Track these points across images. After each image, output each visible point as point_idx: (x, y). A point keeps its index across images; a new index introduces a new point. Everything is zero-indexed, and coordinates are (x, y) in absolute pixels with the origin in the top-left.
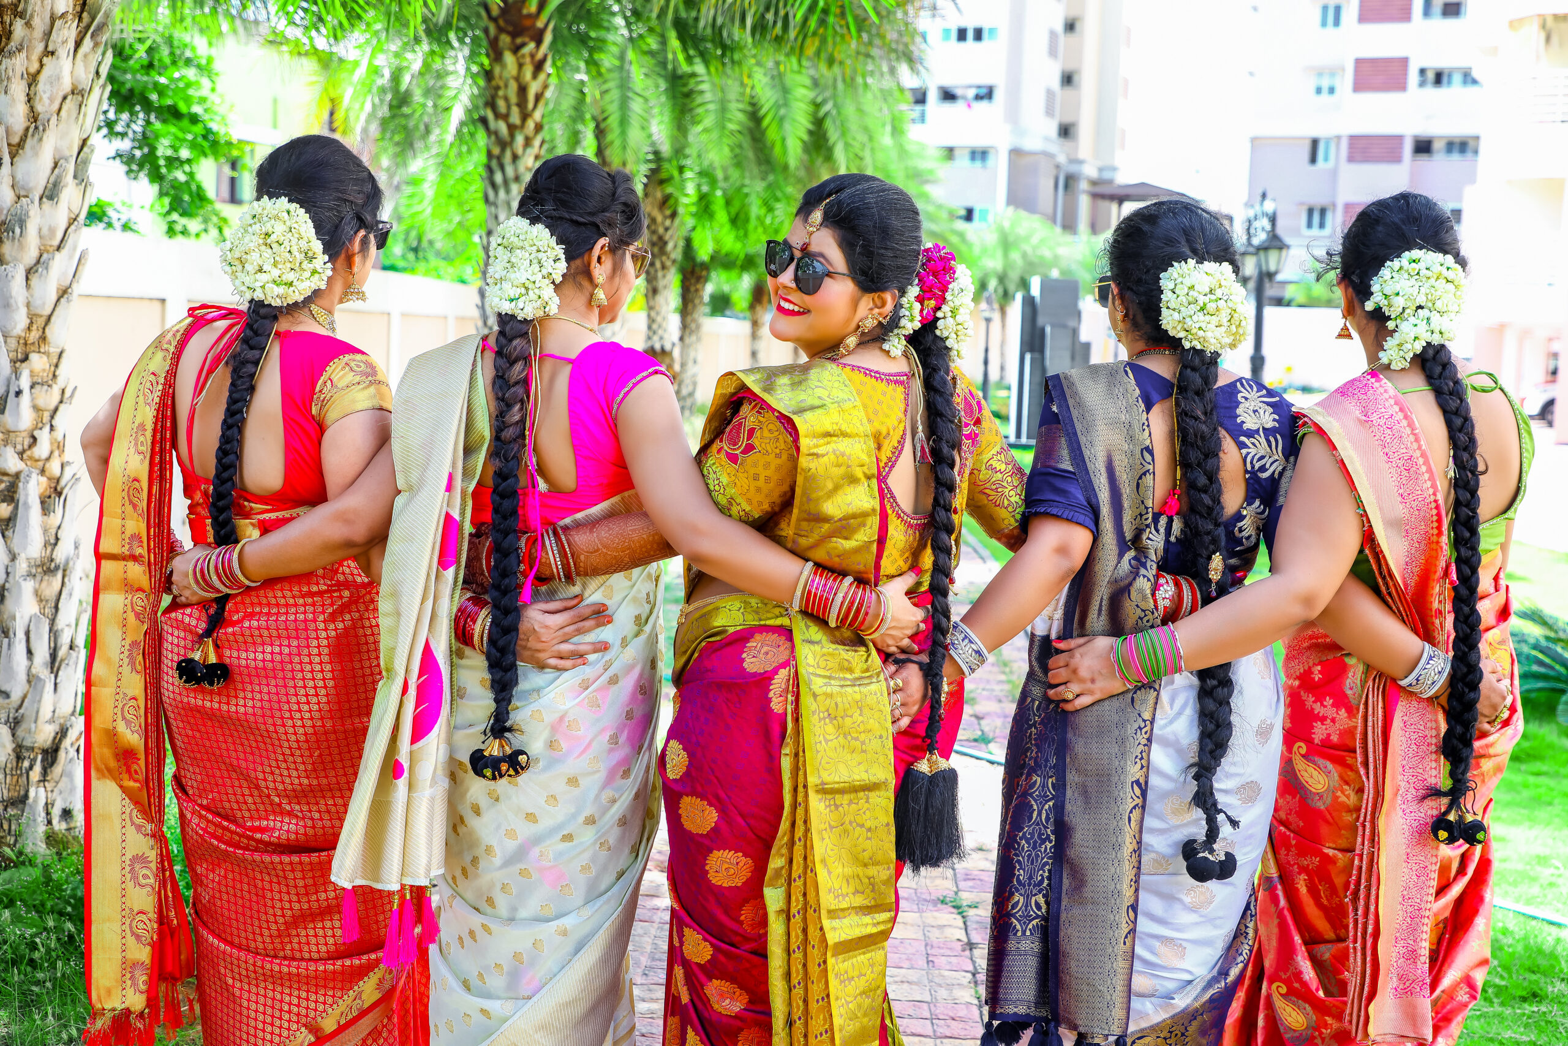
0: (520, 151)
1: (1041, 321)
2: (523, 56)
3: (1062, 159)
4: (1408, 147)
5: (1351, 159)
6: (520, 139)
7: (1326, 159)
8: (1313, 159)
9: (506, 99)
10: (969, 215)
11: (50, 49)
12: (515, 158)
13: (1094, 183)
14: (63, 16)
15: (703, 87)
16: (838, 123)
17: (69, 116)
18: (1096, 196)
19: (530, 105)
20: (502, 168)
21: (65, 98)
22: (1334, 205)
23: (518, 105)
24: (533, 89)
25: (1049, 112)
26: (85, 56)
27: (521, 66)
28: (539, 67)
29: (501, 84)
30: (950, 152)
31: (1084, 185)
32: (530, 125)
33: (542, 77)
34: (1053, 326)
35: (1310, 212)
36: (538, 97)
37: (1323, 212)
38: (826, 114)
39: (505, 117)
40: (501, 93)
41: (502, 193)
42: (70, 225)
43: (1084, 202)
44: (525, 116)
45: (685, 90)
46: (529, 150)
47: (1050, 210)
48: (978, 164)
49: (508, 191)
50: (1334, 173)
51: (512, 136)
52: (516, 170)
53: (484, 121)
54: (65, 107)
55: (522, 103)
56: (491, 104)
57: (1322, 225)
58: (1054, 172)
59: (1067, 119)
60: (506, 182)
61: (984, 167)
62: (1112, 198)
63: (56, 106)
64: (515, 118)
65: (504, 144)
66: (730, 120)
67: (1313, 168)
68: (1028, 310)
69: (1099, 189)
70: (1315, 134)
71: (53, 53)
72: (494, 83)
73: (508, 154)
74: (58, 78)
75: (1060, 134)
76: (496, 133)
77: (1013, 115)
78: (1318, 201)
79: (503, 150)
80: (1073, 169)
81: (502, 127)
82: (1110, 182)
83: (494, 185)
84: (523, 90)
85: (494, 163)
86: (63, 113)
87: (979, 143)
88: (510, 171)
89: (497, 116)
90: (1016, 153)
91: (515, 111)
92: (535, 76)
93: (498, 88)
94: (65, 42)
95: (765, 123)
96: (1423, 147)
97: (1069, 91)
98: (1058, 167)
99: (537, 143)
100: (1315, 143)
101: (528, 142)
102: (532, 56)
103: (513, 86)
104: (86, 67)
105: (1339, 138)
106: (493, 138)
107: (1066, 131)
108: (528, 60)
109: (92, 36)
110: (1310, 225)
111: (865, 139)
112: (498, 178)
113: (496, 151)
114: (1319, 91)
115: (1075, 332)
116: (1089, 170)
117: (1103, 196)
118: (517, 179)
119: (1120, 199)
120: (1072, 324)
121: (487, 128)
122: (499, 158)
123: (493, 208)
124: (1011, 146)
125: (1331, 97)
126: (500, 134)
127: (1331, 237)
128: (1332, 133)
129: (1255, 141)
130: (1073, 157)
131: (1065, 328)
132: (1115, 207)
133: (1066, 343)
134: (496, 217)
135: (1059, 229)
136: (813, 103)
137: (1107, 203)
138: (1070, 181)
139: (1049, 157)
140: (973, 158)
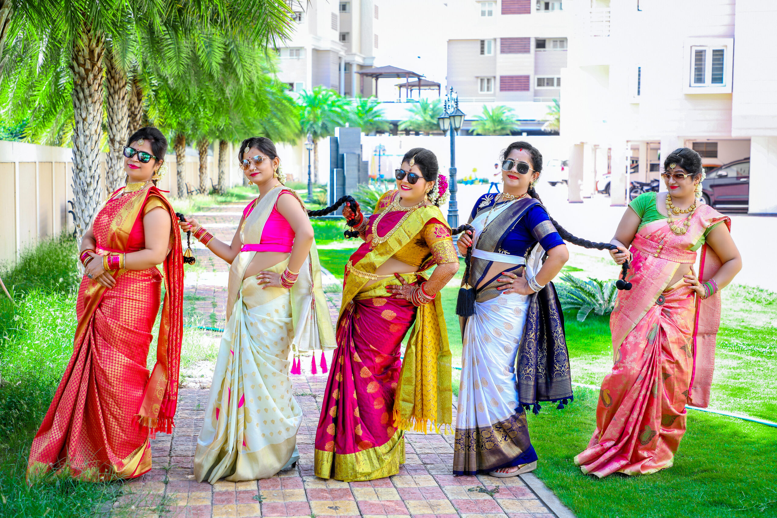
0: (91, 82)
1: (341, 151)
3: (342, 53)
4: (533, 44)
5: (502, 52)
6: (91, 76)
7: (489, 52)
8: (482, 52)
9: (84, 57)
10: (291, 87)
12: (89, 85)
13: (361, 67)
16: (237, 54)
18: (362, 74)
19: (96, 60)
20: (83, 90)
22: (495, 77)
23: (90, 59)
24: (97, 51)
25: (334, 27)
27: (90, 40)
29: (81, 49)
31: (355, 69)
32: (96, 69)
34: (347, 153)
35: (482, 80)
36: (99, 55)
37: (489, 81)
38: (231, 50)
39: (84, 65)
40: (80, 54)
41: (83, 103)
43: (356, 79)
44: (93, 65)
46: (96, 81)
47: (337, 84)
48: (295, 57)
49: (86, 102)
50: (495, 58)
51: (87, 75)
52: (90, 91)
53: (72, 67)
55: (91, 58)
56: (76, 58)
57: (488, 89)
58: (337, 61)
59: (345, 31)
60: (85, 98)
61: (298, 60)
62: (372, 75)
64: (88, 66)
65: (83, 79)
67: (482, 56)
68: (334, 145)
69: (364, 71)
70: (482, 38)
73: (85, 83)
75: (340, 40)
76: (79, 73)
77: (313, 29)
78: (486, 74)
79: (83, 82)
80: (348, 59)
81: (82, 70)
83: (78, 99)
84: (92, 52)
85: (78, 88)
88: (87, 92)
89: (79, 65)
90: (316, 51)
92: (97, 46)
93: (79, 51)
96: (541, 44)
97: (344, 14)
98: (340, 58)
100: (482, 42)
101: (95, 77)
103: (87, 51)
105: (495, 40)
106: (77, 75)
107: (344, 37)
110: (482, 89)
112: (81, 95)
113: (79, 82)
114: (483, 13)
115: (359, 156)
116: (359, 60)
117: (367, 75)
118: (91, 95)
119: (377, 76)
120: (358, 152)
121: (74, 71)
122: (81, 86)
123: (79, 110)
124: (313, 47)
125: (490, 17)
126: (81, 74)
127: (494, 95)
128: (492, 37)
129: (450, 41)
130: (349, 51)
131: (354, 153)
132: (374, 80)
133: (355, 162)
134: (81, 115)
135: (342, 95)
136: (224, 44)
137: (370, 78)
138: (348, 66)
139: (336, 53)
140: (291, 55)
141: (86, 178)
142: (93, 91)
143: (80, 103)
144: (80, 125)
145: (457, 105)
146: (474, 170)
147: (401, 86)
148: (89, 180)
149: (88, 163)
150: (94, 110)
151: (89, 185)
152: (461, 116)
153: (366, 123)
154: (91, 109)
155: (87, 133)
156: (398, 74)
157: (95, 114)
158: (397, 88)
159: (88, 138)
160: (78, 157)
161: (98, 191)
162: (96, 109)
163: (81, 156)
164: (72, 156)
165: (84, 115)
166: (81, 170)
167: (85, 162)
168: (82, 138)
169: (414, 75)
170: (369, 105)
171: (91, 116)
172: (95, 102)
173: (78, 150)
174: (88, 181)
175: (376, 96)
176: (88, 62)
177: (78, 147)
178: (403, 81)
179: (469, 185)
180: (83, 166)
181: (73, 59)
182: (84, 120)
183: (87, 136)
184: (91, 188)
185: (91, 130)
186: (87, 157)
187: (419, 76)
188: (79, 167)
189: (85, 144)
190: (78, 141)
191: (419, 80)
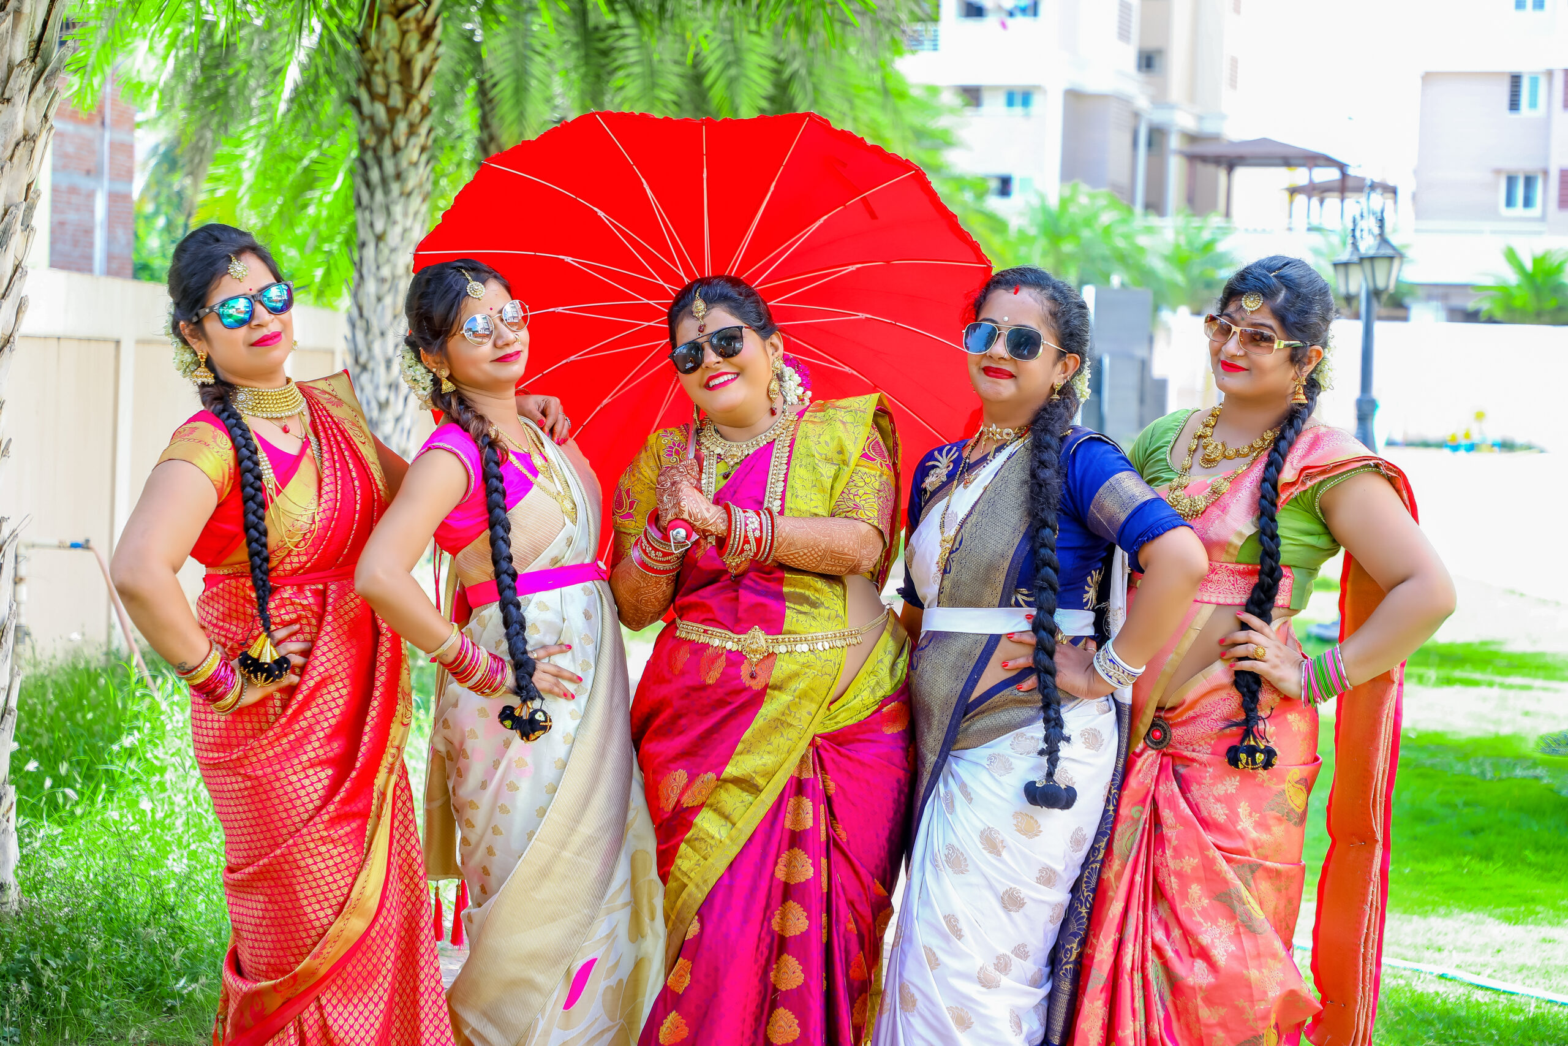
0: (402, 141)
2: (407, 21)
3: (1142, 102)
6: (402, 126)
7: (1533, 104)
8: (1514, 105)
9: (385, 75)
10: (1005, 186)
11: (6, 96)
12: (396, 149)
13: (1192, 138)
14: (21, 64)
15: (629, 42)
16: (809, 87)
17: (20, 162)
18: (1194, 159)
19: (416, 83)
20: (380, 162)
21: (17, 144)
22: (1546, 173)
23: (401, 83)
24: (420, 62)
25: (1124, 34)
26: (37, 101)
27: (404, 33)
28: (426, 34)
29: (379, 57)
30: (972, 95)
31: (1174, 142)
32: (416, 107)
33: (430, 46)
34: (1113, 356)
35: (1511, 181)
36: (426, 74)
37: (1529, 181)
38: (792, 77)
39: (384, 98)
40: (377, 68)
41: (379, 195)
42: (15, 272)
43: (1175, 168)
44: (409, 99)
45: (602, 46)
46: (413, 140)
47: (1124, 179)
48: (1018, 110)
49: (387, 192)
50: (1545, 125)
51: (393, 122)
52: (397, 165)
53: (356, 103)
54: (17, 154)
55: (405, 81)
56: (366, 81)
57: (1528, 202)
58: (1129, 123)
59: (1152, 44)
60: (384, 181)
61: (1027, 116)
62: (1217, 161)
63: (9, 153)
64: (396, 99)
65: (382, 134)
66: (662, 87)
67: (1514, 116)
69: (1197, 149)
70: (1515, 69)
71: (8, 100)
72: (369, 55)
73: (387, 145)
74: (13, 125)
75: (1140, 67)
76: (372, 118)
77: (1068, 37)
78: (1522, 164)
79: (381, 140)
80: (1159, 117)
81: (380, 111)
82: (1215, 138)
83: (368, 184)
84: (406, 64)
85: (369, 157)
86: (15, 159)
87: (1019, 79)
88: (389, 166)
89: (373, 97)
90: (1074, 96)
91: (396, 90)
92: (421, 48)
93: (375, 61)
94: (21, 89)
95: (708, 81)
98: (1137, 115)
99: (423, 130)
100: (1516, 80)
101: (412, 130)
102: (419, 21)
103: (394, 59)
104: (37, 111)
105: (1550, 74)
106: (368, 124)
107: (1148, 61)
108: (413, 26)
109: (45, 81)
110: (1510, 202)
111: (845, 107)
112: (375, 175)
113: (372, 141)
115: (1144, 366)
116: (1183, 120)
117: (1204, 159)
118: (399, 176)
119: (1231, 162)
120: (1140, 352)
121: (360, 112)
122: (375, 150)
123: (367, 214)
124: (1067, 86)
125: (1538, 13)
126: (377, 120)
127: (1543, 218)
128: (1540, 66)
129: (1428, 77)
130: (1160, 100)
131: (1131, 357)
132: (1222, 174)
133: (1131, 378)
134: (372, 225)
135: (1139, 208)
136: (775, 59)
137: (1210, 169)
138: (1157, 136)
139: (1124, 100)
140: (1010, 102)
141: (377, 388)
142: (404, 164)
143: (372, 195)
144: (370, 251)
145: (1382, 227)
146: (1480, 416)
147: (1293, 191)
148: (383, 394)
149: (384, 351)
150: (405, 214)
151: (383, 406)
152: (1391, 258)
153: (1192, 281)
154: (397, 210)
155: (386, 272)
156: (1288, 159)
157: (409, 223)
158: (1286, 195)
159: (386, 286)
160: (360, 336)
161: (407, 422)
162: (411, 211)
163: (367, 331)
164: (346, 330)
165: (379, 227)
166: (364, 368)
167: (377, 347)
168: (371, 286)
169: (1329, 162)
170: (1206, 236)
171: (398, 229)
172: (409, 195)
173: (361, 315)
174: (382, 398)
175: (1228, 214)
176: (396, 89)
177: (360, 309)
178: (1300, 176)
179: (1462, 453)
180: (371, 357)
181: (359, 81)
182: (379, 238)
183: (383, 280)
184: (389, 415)
185: (395, 266)
186: (382, 334)
187: (1342, 167)
188: (363, 359)
189: (379, 299)
190: (360, 293)
191: (1344, 175)
